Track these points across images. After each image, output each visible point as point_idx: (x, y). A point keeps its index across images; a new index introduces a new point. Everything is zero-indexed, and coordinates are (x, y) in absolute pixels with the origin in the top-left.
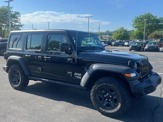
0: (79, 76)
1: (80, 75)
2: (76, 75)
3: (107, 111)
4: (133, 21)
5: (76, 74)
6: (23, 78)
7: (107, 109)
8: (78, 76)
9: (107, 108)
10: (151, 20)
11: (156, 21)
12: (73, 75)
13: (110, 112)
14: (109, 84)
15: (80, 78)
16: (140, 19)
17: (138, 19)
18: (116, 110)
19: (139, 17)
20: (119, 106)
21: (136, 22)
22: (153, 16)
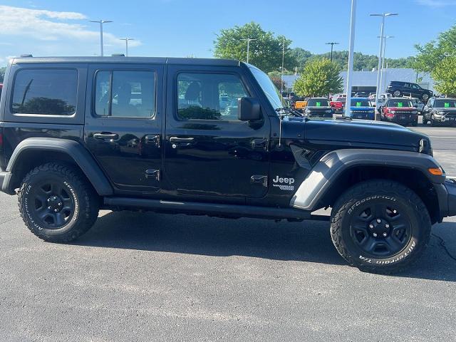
0: (288, 184)
1: (291, 181)
2: (279, 183)
3: (379, 262)
4: (215, 42)
5: (278, 179)
6: (88, 203)
7: (377, 257)
8: (284, 184)
9: (376, 255)
10: (260, 43)
11: (272, 47)
12: (270, 182)
13: (387, 262)
14: (386, 195)
15: (292, 188)
16: (234, 37)
17: (228, 36)
18: (404, 255)
19: (230, 32)
20: (412, 244)
21: (225, 46)
22: (264, 33)
